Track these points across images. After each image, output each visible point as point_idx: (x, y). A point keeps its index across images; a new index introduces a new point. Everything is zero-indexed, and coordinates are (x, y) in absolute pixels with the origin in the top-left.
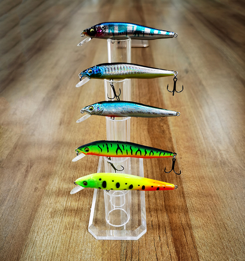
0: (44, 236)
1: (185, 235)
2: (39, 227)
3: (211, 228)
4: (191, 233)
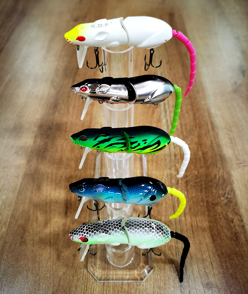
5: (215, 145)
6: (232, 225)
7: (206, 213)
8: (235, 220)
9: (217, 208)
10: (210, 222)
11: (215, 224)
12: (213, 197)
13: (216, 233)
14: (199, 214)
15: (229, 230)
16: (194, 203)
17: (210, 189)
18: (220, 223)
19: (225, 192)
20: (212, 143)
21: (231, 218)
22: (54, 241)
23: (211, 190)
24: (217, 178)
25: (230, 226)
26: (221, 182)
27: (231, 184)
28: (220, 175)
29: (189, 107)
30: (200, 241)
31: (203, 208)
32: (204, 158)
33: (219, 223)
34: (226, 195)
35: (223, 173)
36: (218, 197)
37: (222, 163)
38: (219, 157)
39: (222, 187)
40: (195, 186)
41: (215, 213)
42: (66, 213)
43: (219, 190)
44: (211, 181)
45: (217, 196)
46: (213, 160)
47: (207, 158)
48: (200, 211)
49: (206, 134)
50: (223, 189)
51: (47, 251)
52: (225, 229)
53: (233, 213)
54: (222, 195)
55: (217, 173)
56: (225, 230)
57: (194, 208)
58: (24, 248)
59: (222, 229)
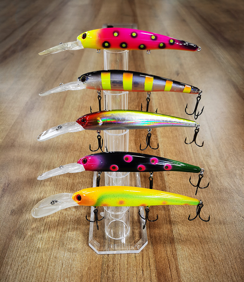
0: (18, 270)
1: (170, 268)
2: (13, 258)
3: (198, 260)
4: (176, 265)
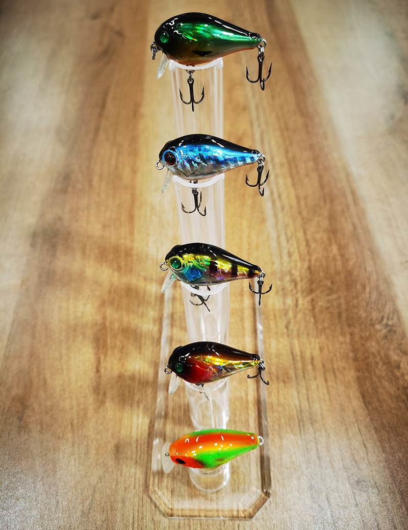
5: (360, 231)
6: (398, 374)
7: (351, 354)
8: (402, 365)
9: (368, 344)
10: (358, 370)
11: (367, 374)
12: (360, 324)
13: (370, 390)
14: (338, 358)
15: (392, 382)
16: (327, 338)
17: (356, 311)
18: (377, 371)
19: (382, 314)
20: (355, 228)
21: (395, 361)
22: (78, 423)
23: (357, 313)
24: (368, 290)
25: (395, 376)
26: (374, 298)
27: (393, 300)
28: (373, 285)
29: (311, 164)
30: (341, 405)
31: (344, 346)
32: (342, 256)
33: (375, 372)
34: (385, 321)
35: (378, 280)
36: (370, 325)
37: (375, 263)
38: (369, 253)
39: (377, 307)
40: (328, 308)
41: (367, 355)
42: (98, 371)
43: (371, 312)
44: (357, 297)
45: (369, 323)
46: (357, 258)
47: (347, 256)
48: (340, 353)
49: (343, 211)
50: (379, 310)
51: (67, 440)
52: (386, 380)
53: (399, 351)
54: (377, 321)
55: (367, 281)
56: (386, 383)
57: (328, 348)
58: (26, 437)
59: (380, 381)
